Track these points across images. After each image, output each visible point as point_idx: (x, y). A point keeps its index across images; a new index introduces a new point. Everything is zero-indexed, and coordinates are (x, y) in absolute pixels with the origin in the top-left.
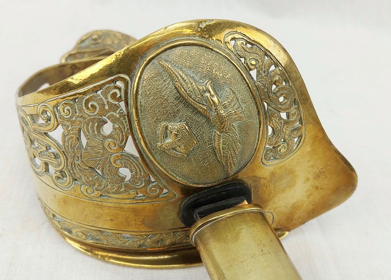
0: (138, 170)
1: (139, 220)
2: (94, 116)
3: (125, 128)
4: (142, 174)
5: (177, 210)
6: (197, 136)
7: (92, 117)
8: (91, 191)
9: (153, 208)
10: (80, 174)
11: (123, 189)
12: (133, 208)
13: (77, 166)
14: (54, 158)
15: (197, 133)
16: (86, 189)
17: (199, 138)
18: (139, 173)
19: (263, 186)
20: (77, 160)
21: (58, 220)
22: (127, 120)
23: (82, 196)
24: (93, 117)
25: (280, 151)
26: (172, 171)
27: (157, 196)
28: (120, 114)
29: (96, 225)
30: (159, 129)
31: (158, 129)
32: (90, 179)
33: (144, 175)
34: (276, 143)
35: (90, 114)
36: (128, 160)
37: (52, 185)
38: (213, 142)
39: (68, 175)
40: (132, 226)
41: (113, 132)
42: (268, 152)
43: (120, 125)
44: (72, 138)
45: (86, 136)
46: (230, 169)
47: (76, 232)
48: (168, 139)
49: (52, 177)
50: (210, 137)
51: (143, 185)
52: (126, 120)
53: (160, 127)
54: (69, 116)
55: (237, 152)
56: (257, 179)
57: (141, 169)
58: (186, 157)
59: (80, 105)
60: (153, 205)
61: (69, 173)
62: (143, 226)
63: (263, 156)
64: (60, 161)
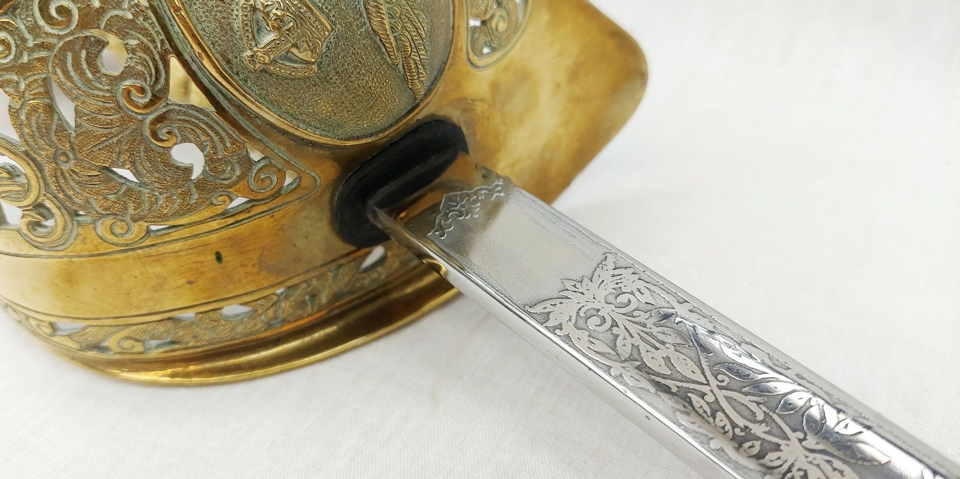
0: (216, 139)
1: (252, 263)
2: (71, 33)
3: (155, 42)
4: (229, 145)
5: (326, 215)
6: (327, 11)
7: (68, 39)
8: (122, 228)
9: (276, 223)
10: (85, 194)
11: (196, 196)
12: (230, 238)
13: (70, 175)
14: (9, 179)
15: (326, 4)
16: (108, 229)
17: (333, 16)
18: (220, 146)
19: (481, 120)
20: (65, 162)
21: (66, 333)
22: (154, 19)
23: (106, 249)
24: (71, 38)
25: (497, 29)
26: (295, 118)
27: (276, 193)
28: (133, 10)
29: (158, 308)
30: (237, 15)
31: (234, 17)
32: (112, 197)
33: (235, 146)
34: (486, 11)
35: (61, 33)
36: (185, 121)
37: (27, 250)
38: (366, 21)
39: (54, 210)
40: (240, 280)
41: (129, 60)
42: (476, 35)
43: (140, 36)
44: (34, 109)
45: (67, 92)
46: (418, 78)
47: (119, 342)
48: (264, 37)
49: (19, 231)
50: (358, 9)
51: (238, 172)
52: (151, 20)
53: (237, 10)
54: (11, 57)
55: (423, 34)
56: (466, 105)
57: (223, 134)
58: (316, 71)
59: (30, 19)
60: (273, 216)
61: (56, 202)
62: (264, 273)
63: (469, 45)
64: (25, 181)
